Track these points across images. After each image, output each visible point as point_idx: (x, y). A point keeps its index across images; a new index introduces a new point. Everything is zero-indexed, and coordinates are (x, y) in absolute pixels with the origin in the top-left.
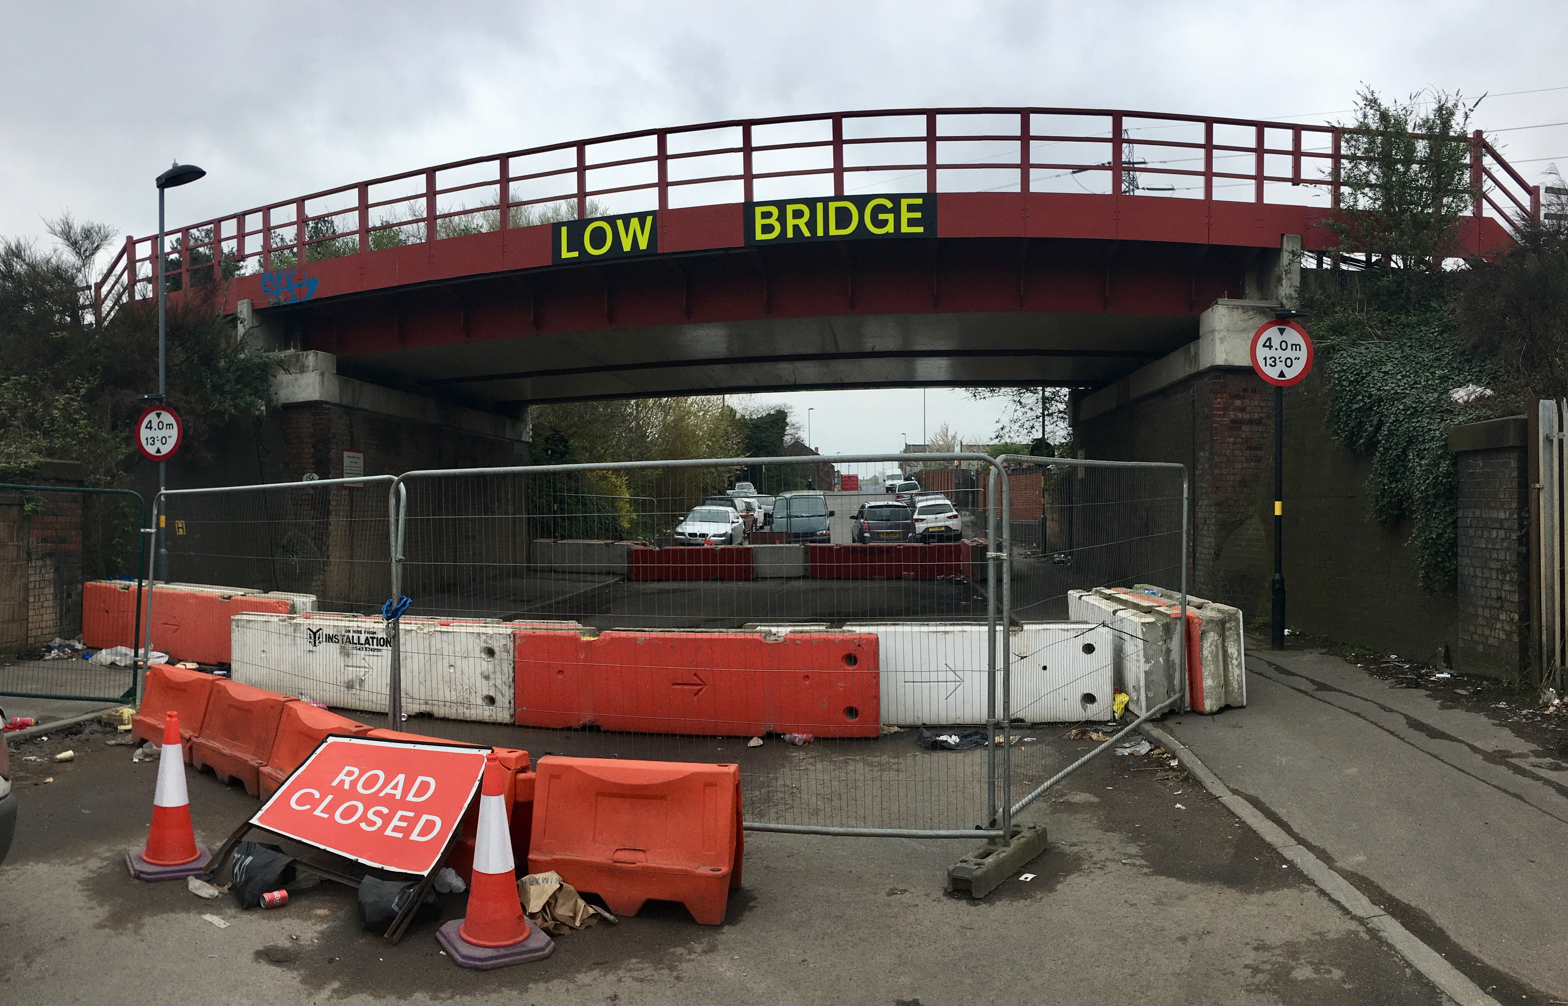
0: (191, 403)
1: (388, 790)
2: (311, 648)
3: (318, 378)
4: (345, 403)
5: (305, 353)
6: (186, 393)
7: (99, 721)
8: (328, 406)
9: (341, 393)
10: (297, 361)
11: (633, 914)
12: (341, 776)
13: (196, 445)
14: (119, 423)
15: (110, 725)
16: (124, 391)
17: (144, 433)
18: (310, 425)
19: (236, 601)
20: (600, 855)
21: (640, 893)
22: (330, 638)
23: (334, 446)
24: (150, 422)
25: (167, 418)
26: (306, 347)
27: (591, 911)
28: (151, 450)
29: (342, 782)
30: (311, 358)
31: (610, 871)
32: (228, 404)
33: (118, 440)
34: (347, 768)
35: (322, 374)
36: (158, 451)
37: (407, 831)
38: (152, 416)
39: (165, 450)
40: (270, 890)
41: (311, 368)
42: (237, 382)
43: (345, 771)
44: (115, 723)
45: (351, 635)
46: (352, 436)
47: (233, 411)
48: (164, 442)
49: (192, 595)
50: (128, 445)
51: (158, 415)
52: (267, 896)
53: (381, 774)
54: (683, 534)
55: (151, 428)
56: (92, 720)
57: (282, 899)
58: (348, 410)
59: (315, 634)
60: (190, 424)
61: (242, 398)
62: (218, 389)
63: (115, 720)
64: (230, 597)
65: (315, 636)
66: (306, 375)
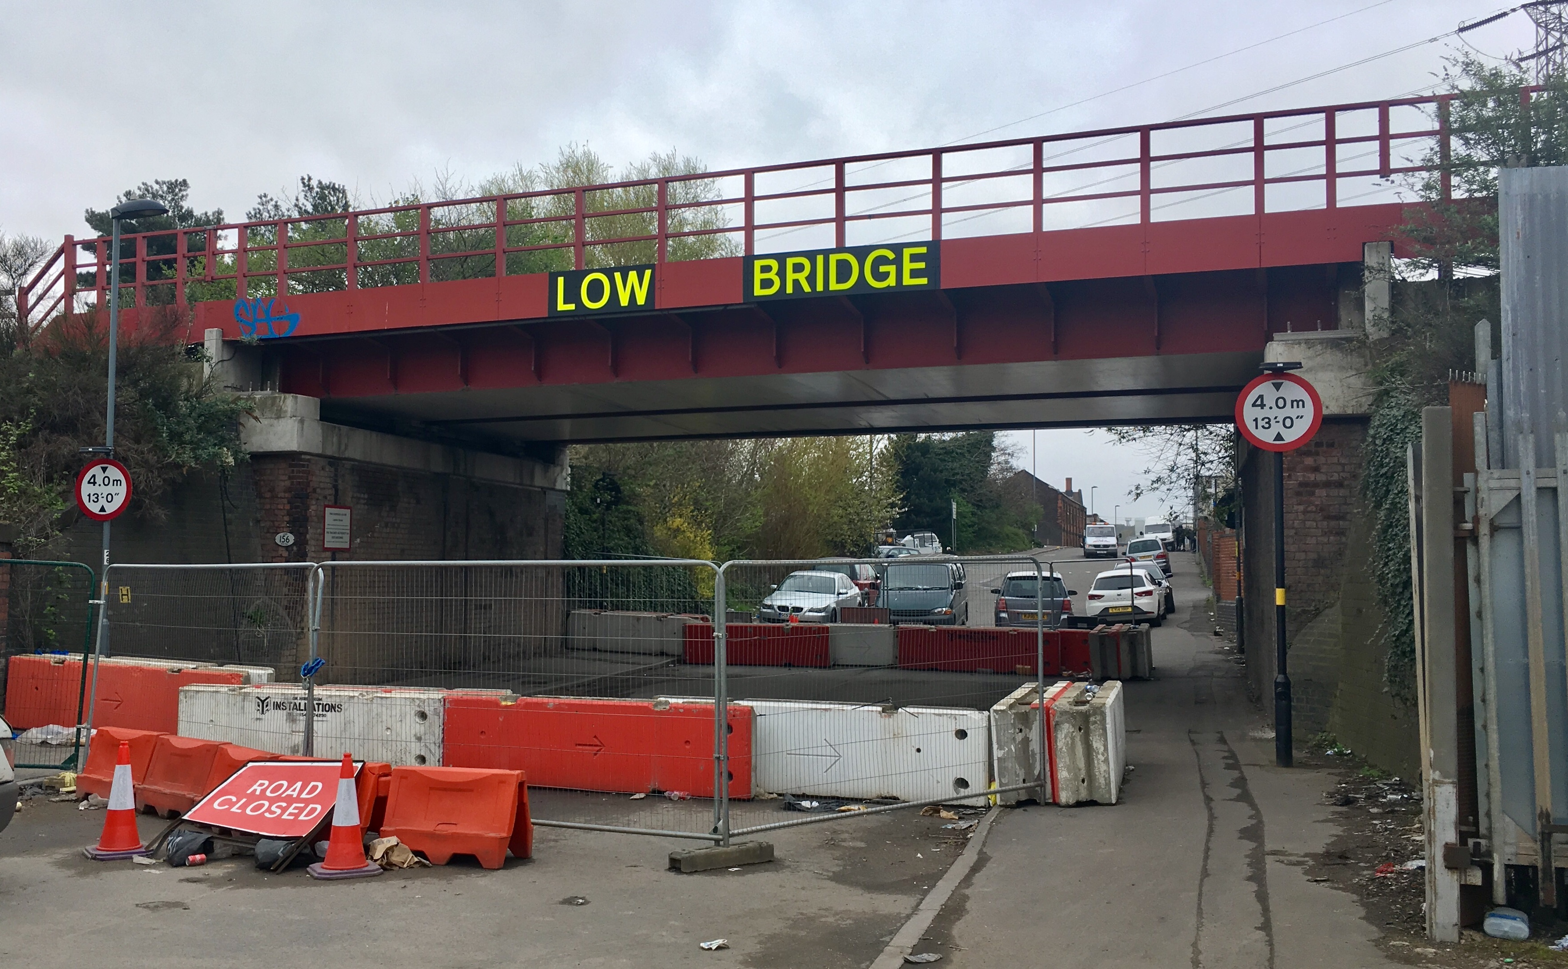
0: (143, 453)
1: (289, 792)
2: (259, 715)
3: (296, 426)
4: (329, 452)
5: (283, 396)
6: (137, 441)
7: (40, 786)
8: (308, 457)
9: (324, 443)
10: (273, 405)
11: (444, 863)
12: (255, 787)
13: (147, 501)
14: (55, 476)
15: (52, 788)
16: (61, 438)
17: (86, 489)
18: (286, 478)
19: (187, 673)
20: (427, 826)
21: (449, 850)
22: (277, 706)
23: (314, 502)
24: (94, 476)
25: (114, 473)
26: (287, 388)
27: (416, 859)
28: (94, 508)
29: (255, 790)
30: (290, 402)
31: (432, 836)
32: (187, 456)
33: (53, 495)
34: (260, 782)
35: (302, 421)
36: (102, 509)
37: (297, 815)
38: (96, 470)
39: (110, 508)
40: (194, 854)
41: (289, 414)
42: (200, 429)
43: (258, 784)
44: (57, 786)
45: (297, 702)
46: (337, 491)
47: (193, 464)
48: (110, 498)
49: (137, 668)
50: (65, 501)
51: (104, 470)
52: (191, 858)
53: (285, 783)
54: (770, 607)
55: (94, 483)
56: (32, 785)
57: (202, 859)
58: (333, 461)
59: (263, 702)
60: (141, 477)
61: (204, 448)
62: (176, 437)
63: (57, 783)
64: (179, 670)
65: (263, 703)
66: (282, 422)
